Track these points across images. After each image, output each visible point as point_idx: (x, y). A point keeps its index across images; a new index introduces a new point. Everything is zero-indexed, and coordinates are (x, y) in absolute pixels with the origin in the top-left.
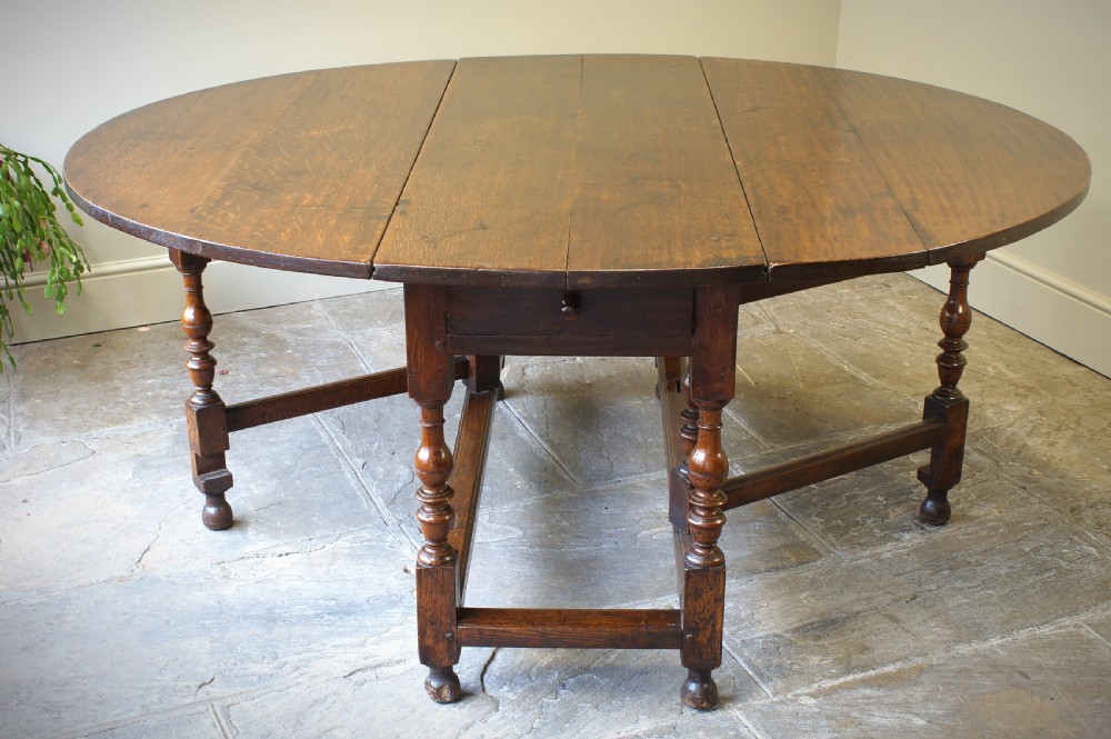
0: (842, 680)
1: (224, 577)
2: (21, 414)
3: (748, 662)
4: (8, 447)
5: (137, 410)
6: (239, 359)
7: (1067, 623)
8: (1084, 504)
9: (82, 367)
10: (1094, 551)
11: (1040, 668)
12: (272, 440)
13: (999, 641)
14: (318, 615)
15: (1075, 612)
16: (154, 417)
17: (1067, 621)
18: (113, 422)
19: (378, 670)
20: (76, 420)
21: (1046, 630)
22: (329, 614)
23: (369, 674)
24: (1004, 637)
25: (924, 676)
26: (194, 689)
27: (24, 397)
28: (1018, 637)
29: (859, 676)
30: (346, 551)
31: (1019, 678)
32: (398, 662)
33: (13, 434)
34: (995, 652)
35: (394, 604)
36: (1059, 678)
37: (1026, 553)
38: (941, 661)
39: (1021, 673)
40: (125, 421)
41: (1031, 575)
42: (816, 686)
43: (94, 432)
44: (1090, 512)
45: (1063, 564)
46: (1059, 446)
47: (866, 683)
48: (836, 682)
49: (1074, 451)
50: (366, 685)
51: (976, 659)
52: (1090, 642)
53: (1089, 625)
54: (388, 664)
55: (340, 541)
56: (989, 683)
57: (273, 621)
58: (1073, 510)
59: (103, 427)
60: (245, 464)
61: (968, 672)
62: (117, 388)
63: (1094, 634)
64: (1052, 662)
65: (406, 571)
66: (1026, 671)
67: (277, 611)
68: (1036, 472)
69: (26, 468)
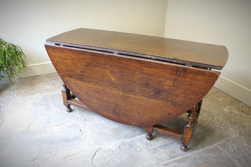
0: (170, 161)
1: (45, 131)
2: (16, 93)
3: (150, 156)
4: (12, 100)
5: (37, 92)
6: (57, 82)
7: (215, 145)
8: (214, 115)
9: (30, 83)
10: (218, 126)
11: (211, 157)
12: (60, 99)
13: (202, 150)
14: (61, 141)
15: (216, 142)
16: (40, 93)
17: (215, 144)
18: (32, 95)
19: (71, 157)
20: (26, 94)
21: (211, 147)
22: (63, 141)
23: (69, 158)
24: (202, 149)
25: (187, 159)
26: (32, 161)
27: (18, 89)
28: (205, 149)
29: (173, 160)
30: (69, 125)
31: (207, 160)
32: (76, 155)
33: (13, 97)
34: (201, 153)
35: (77, 139)
36: (215, 160)
37: (205, 127)
38: (190, 155)
39: (207, 159)
40: (34, 94)
41: (206, 132)
42: (164, 162)
43: (28, 97)
44: (215, 117)
45: (212, 129)
46: (208, 102)
47: (175, 162)
48: (168, 162)
49: (210, 103)
50: (68, 161)
51: (197, 155)
52: (220, 150)
53: (219, 145)
54: (73, 155)
55: (68, 123)
56: (200, 162)
57: (52, 143)
58: (212, 116)
59: (30, 96)
60: (54, 104)
61: (196, 158)
62: (35, 87)
63: (221, 148)
64: (213, 156)
65: (80, 130)
66: (208, 158)
67: (53, 140)
68: (204, 107)
69: (13, 105)
